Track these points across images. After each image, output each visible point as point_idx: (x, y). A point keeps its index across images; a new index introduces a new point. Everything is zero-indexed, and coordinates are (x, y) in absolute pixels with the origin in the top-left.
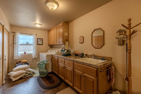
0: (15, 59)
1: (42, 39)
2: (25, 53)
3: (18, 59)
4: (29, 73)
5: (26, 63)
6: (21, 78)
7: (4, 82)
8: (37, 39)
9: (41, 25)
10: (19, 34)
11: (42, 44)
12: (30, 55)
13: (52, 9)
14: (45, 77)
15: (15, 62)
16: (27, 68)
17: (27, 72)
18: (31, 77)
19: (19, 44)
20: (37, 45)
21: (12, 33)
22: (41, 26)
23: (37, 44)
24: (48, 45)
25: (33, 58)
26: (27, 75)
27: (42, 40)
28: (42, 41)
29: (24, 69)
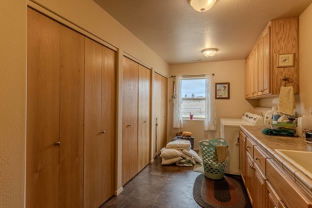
0: (174, 126)
1: (229, 84)
2: (191, 117)
3: (178, 126)
4: (188, 158)
5: (188, 138)
6: (174, 164)
7: (152, 160)
8: (216, 84)
9: (217, 50)
10: (181, 78)
11: (228, 98)
12: (201, 122)
13: (202, 10)
14: (215, 180)
15: (175, 132)
16: (186, 147)
17: (185, 156)
18: (191, 168)
19: (180, 99)
20: (215, 100)
21: (172, 79)
22: (215, 52)
23: (216, 98)
24: (247, 99)
25: (206, 129)
26: (183, 161)
27: (227, 86)
28: (227, 89)
29: (181, 148)
